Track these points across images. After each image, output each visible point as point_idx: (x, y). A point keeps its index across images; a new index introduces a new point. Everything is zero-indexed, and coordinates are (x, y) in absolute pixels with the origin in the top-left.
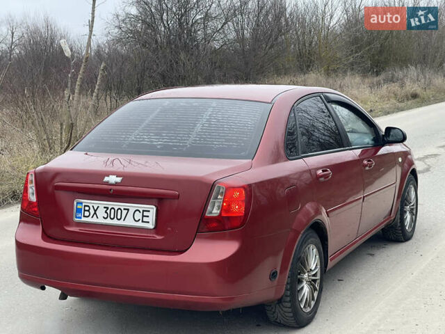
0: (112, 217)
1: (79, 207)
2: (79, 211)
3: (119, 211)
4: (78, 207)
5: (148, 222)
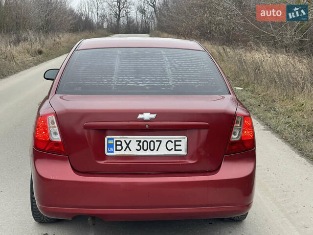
0: (145, 148)
1: (110, 142)
2: (110, 146)
3: (152, 143)
4: (109, 143)
5: (181, 150)
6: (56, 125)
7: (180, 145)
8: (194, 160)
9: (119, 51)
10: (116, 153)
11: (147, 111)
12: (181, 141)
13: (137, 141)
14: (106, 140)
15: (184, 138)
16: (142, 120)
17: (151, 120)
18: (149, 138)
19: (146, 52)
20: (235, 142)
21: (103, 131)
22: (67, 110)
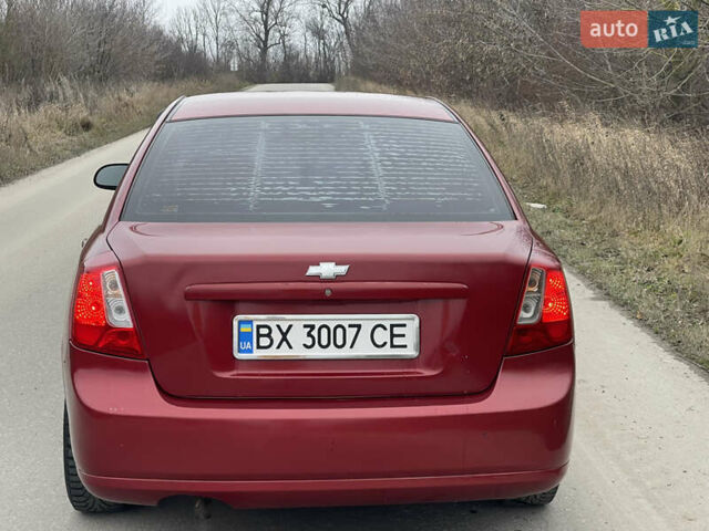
0: (324, 342)
1: (245, 329)
2: (245, 337)
3: (340, 331)
4: (242, 330)
5: (405, 346)
6: (120, 290)
7: (404, 336)
8: (434, 369)
9: (264, 124)
10: (257, 354)
11: (327, 259)
12: (404, 325)
13: (305, 326)
14: (235, 323)
15: (413, 319)
16: (317, 278)
17: (338, 279)
18: (332, 320)
19: (327, 126)
20: (527, 328)
21: (228, 305)
22: (146, 256)
